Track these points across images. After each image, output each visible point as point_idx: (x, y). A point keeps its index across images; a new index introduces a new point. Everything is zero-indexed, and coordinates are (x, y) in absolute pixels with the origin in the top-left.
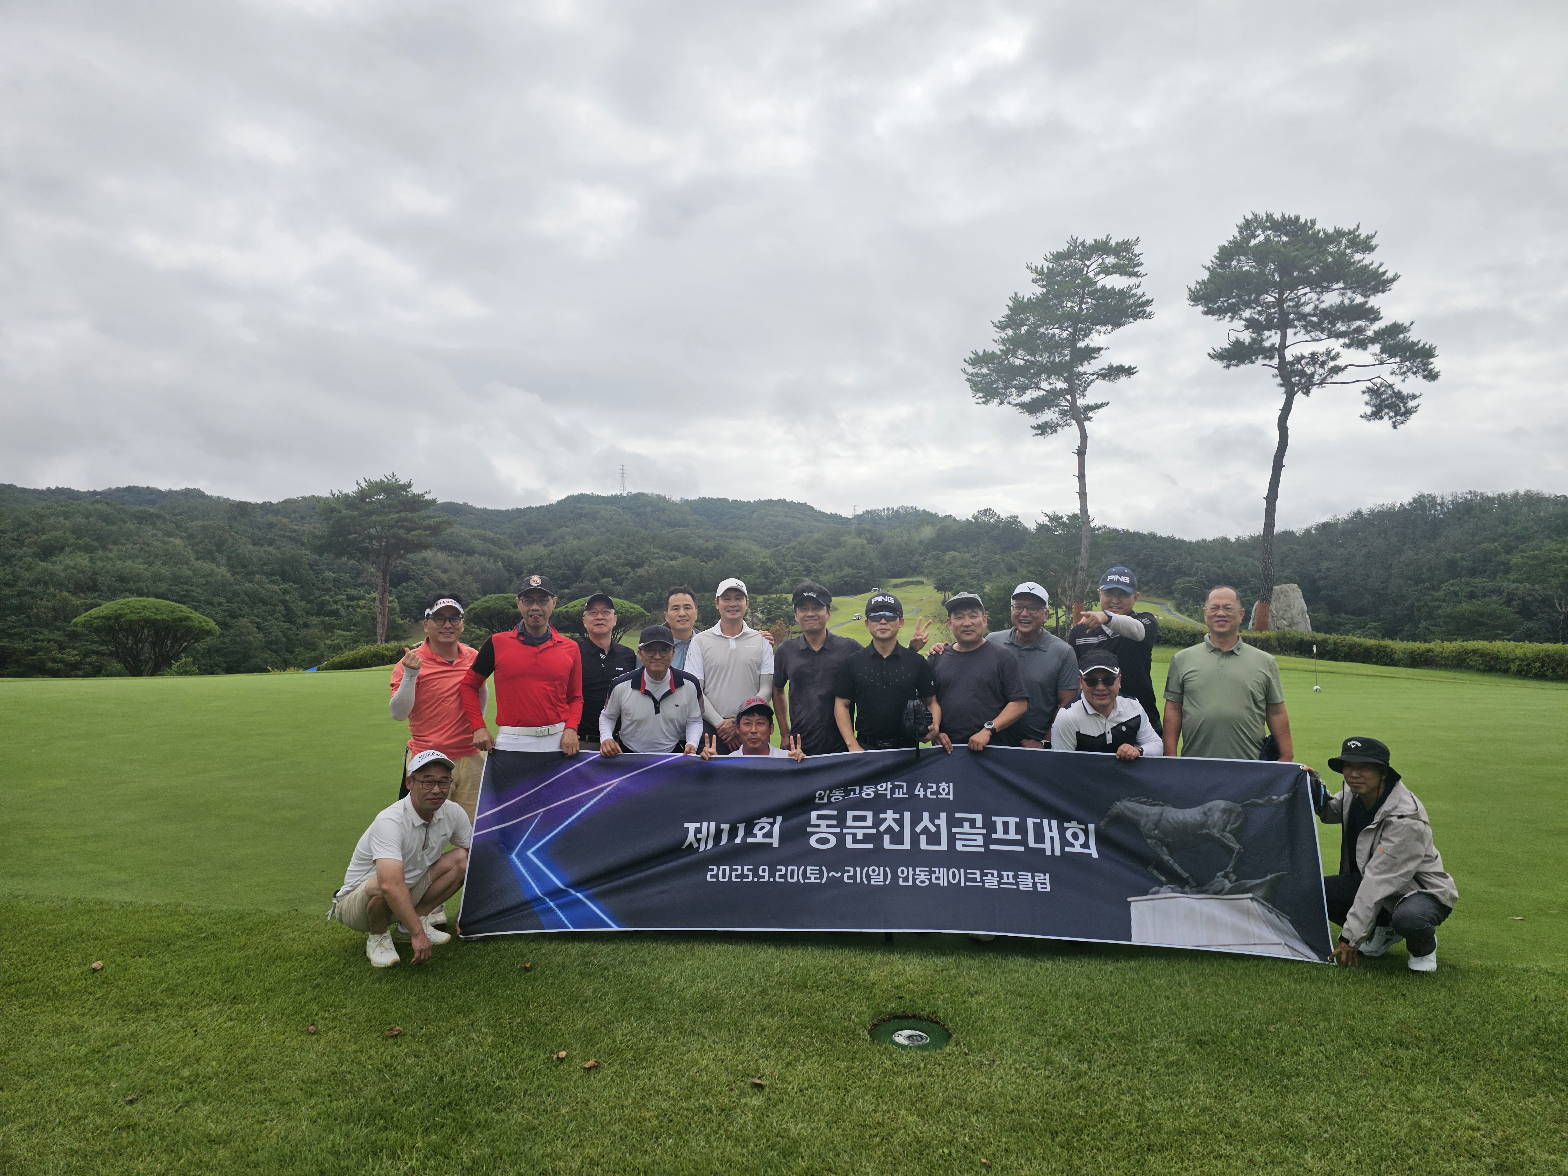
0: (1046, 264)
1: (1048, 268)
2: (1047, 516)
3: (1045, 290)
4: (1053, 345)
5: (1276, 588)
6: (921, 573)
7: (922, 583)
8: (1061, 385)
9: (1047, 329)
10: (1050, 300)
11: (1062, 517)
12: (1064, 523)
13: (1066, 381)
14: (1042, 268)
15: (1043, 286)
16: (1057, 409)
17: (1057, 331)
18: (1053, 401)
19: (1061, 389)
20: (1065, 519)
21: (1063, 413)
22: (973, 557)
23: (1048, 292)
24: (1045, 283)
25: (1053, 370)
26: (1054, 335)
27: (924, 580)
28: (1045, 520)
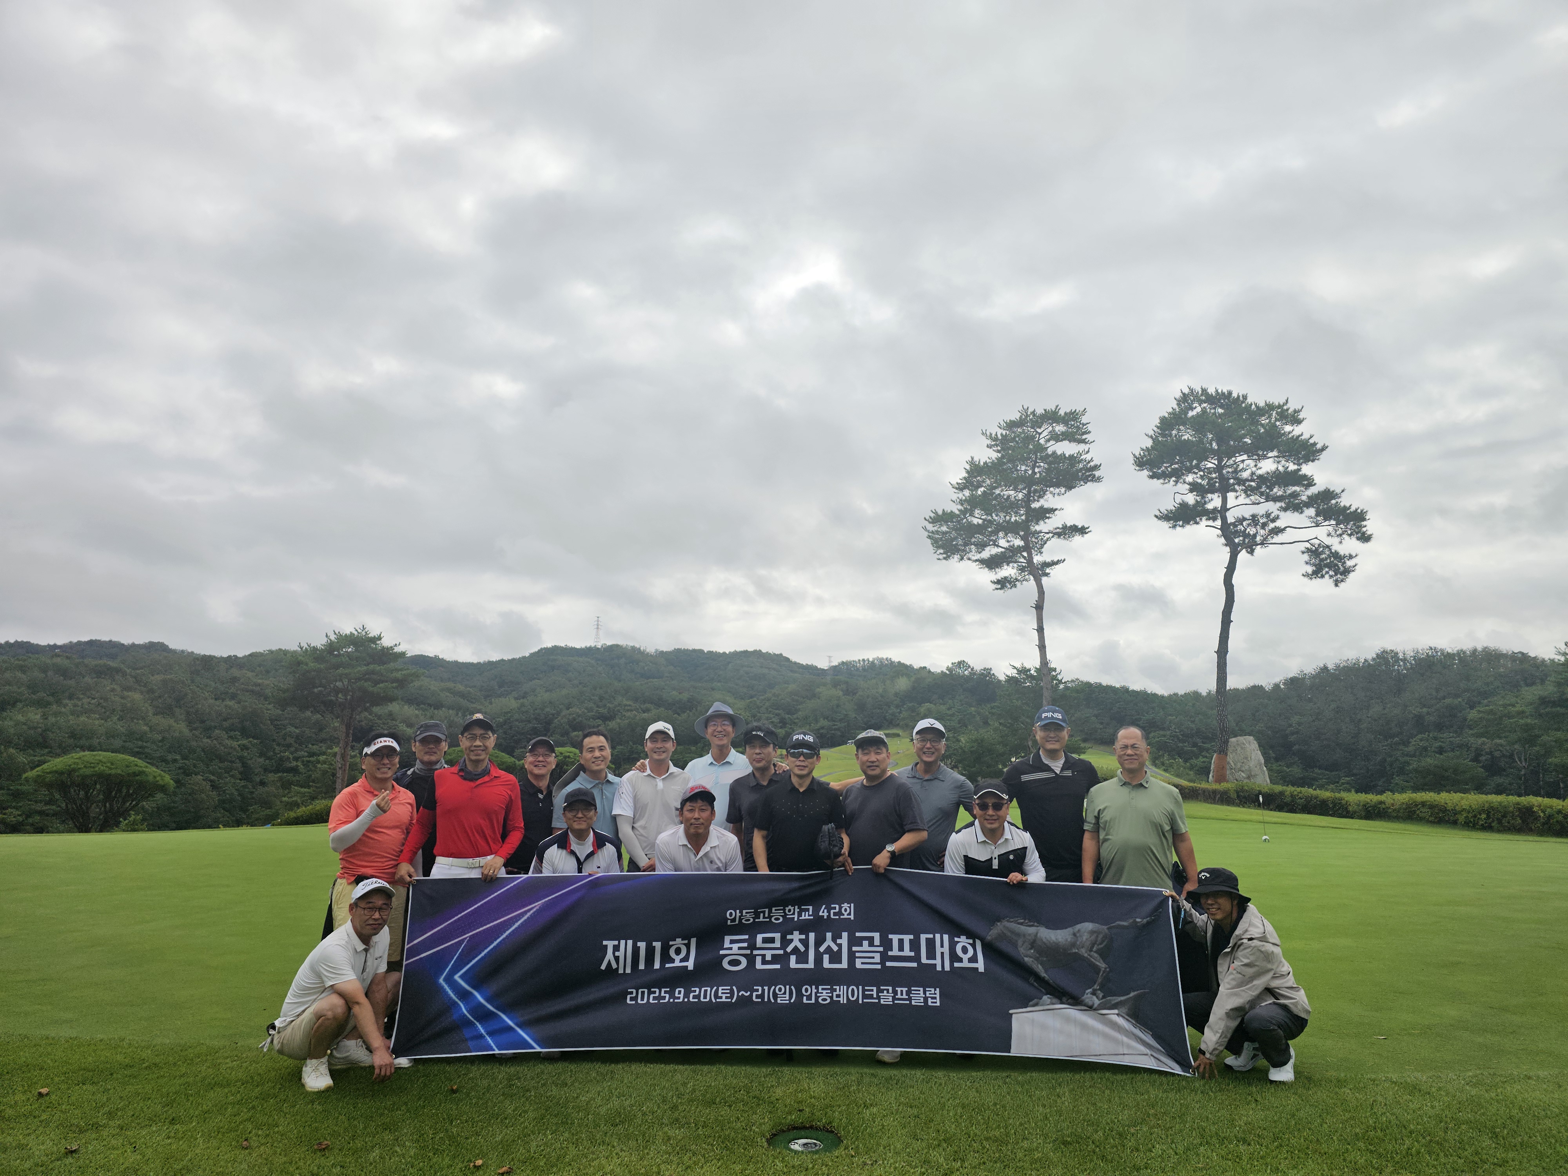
0: (1000, 432)
1: (1002, 435)
2: (1015, 668)
3: (1000, 455)
4: (1009, 506)
5: (1233, 740)
6: (897, 726)
7: (898, 735)
8: (1019, 542)
9: (1002, 490)
10: (1005, 464)
11: (1029, 670)
12: (1032, 676)
13: (1022, 538)
14: (996, 435)
15: (998, 451)
16: (1015, 565)
17: (1012, 493)
18: (1011, 557)
19: (1019, 546)
20: (1032, 672)
21: (1022, 569)
22: (949, 709)
23: (1003, 457)
24: (999, 448)
25: (1010, 528)
26: (1009, 496)
27: (900, 732)
28: (1013, 673)
